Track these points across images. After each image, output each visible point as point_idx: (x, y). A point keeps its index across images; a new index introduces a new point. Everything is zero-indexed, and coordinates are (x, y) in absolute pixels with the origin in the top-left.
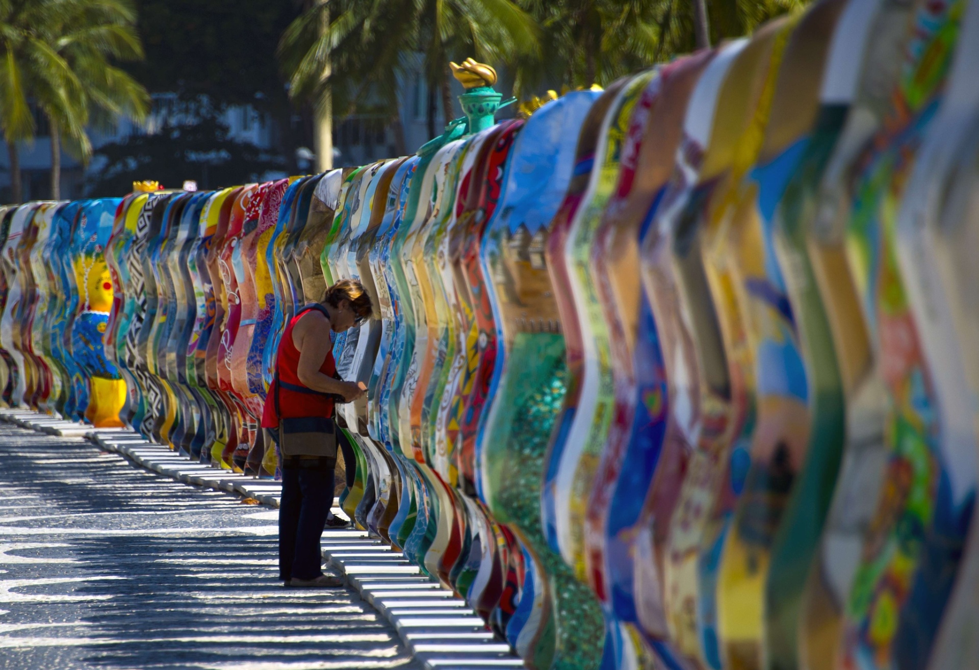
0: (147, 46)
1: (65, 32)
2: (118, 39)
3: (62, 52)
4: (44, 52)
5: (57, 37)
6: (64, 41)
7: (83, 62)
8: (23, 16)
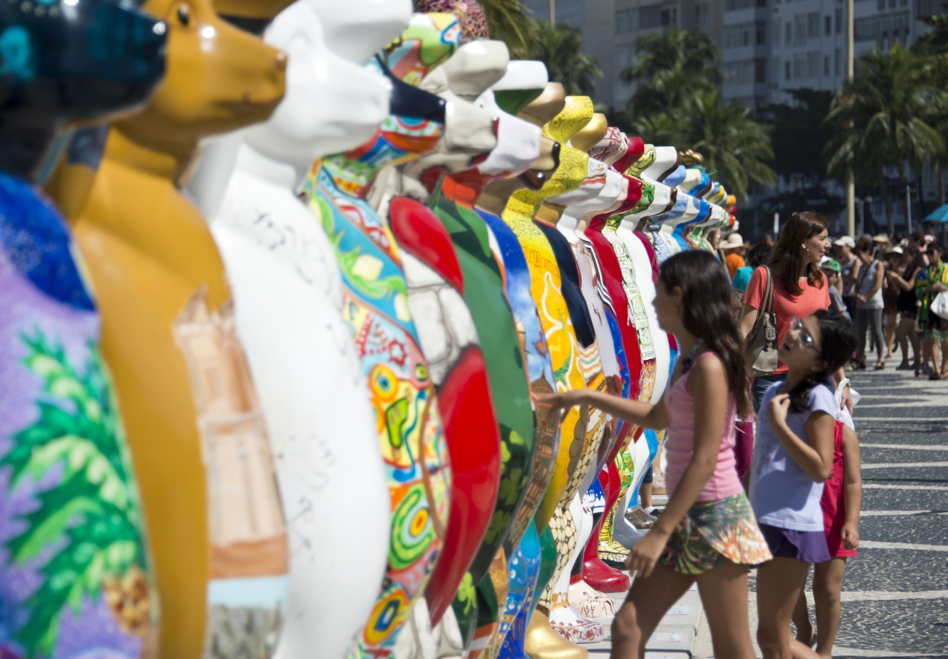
0: (776, 151)
1: (739, 146)
2: (764, 151)
3: (737, 157)
4: (728, 157)
5: (734, 149)
6: (738, 151)
7: (747, 160)
8: (718, 141)
